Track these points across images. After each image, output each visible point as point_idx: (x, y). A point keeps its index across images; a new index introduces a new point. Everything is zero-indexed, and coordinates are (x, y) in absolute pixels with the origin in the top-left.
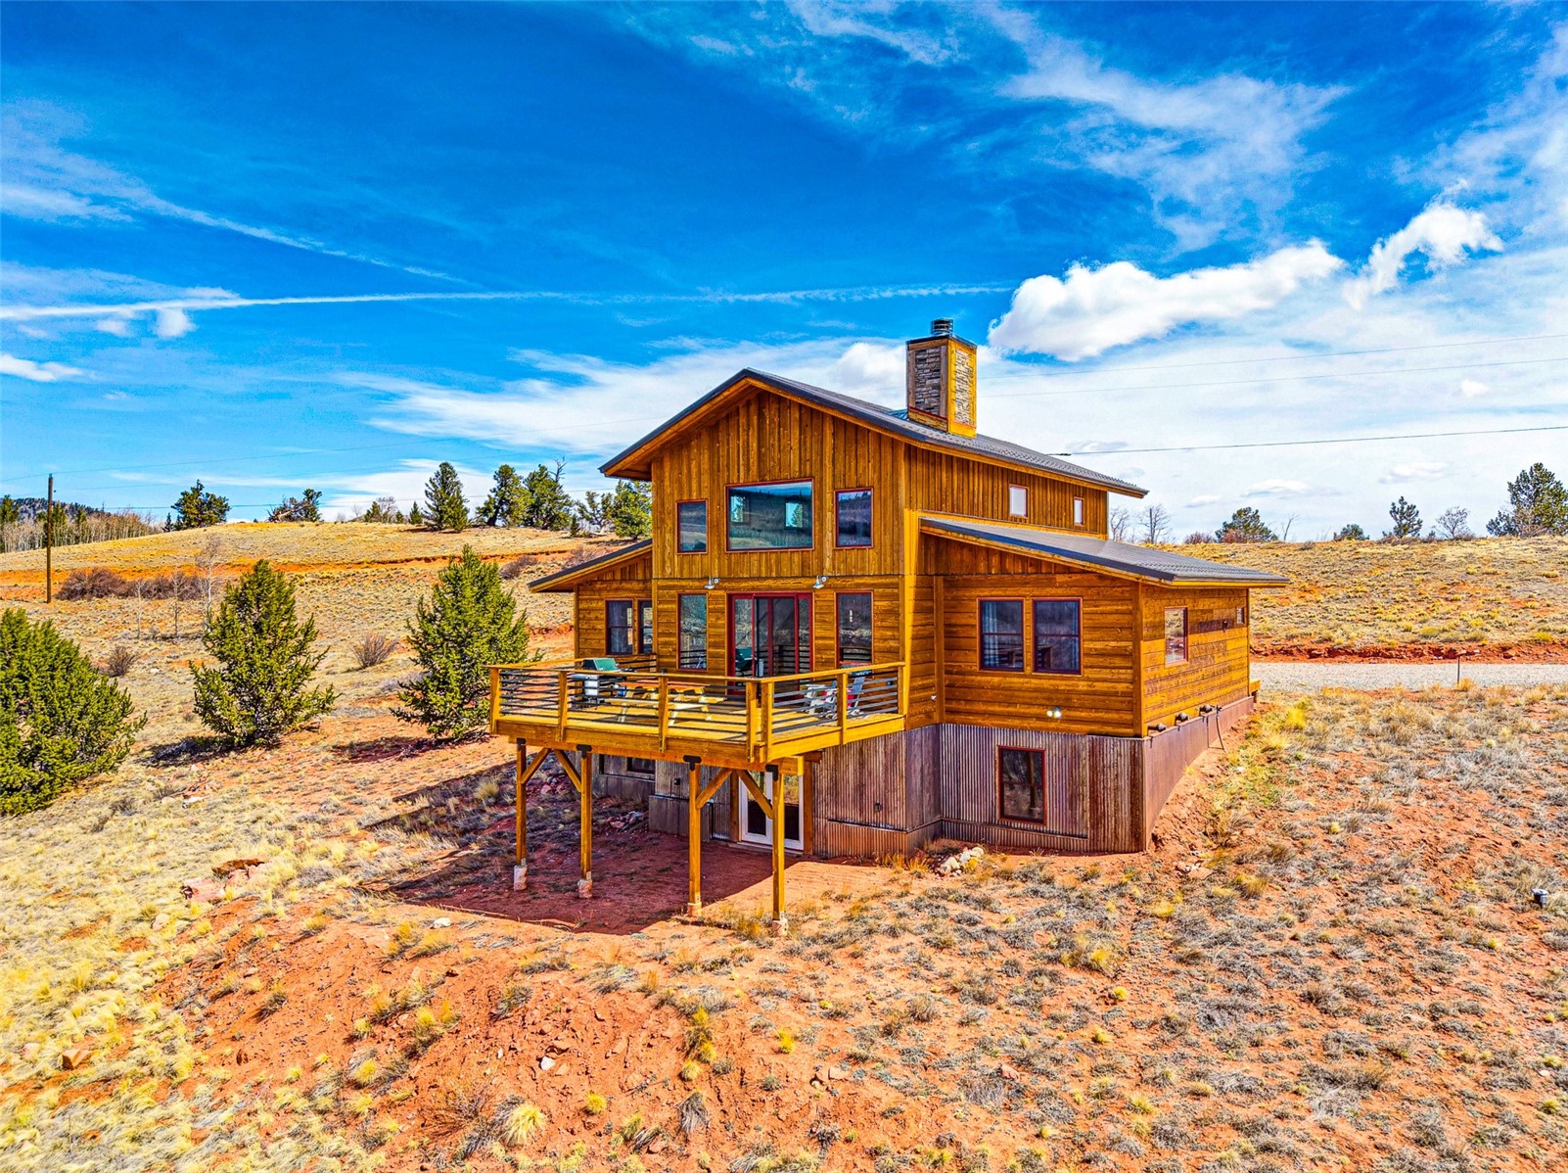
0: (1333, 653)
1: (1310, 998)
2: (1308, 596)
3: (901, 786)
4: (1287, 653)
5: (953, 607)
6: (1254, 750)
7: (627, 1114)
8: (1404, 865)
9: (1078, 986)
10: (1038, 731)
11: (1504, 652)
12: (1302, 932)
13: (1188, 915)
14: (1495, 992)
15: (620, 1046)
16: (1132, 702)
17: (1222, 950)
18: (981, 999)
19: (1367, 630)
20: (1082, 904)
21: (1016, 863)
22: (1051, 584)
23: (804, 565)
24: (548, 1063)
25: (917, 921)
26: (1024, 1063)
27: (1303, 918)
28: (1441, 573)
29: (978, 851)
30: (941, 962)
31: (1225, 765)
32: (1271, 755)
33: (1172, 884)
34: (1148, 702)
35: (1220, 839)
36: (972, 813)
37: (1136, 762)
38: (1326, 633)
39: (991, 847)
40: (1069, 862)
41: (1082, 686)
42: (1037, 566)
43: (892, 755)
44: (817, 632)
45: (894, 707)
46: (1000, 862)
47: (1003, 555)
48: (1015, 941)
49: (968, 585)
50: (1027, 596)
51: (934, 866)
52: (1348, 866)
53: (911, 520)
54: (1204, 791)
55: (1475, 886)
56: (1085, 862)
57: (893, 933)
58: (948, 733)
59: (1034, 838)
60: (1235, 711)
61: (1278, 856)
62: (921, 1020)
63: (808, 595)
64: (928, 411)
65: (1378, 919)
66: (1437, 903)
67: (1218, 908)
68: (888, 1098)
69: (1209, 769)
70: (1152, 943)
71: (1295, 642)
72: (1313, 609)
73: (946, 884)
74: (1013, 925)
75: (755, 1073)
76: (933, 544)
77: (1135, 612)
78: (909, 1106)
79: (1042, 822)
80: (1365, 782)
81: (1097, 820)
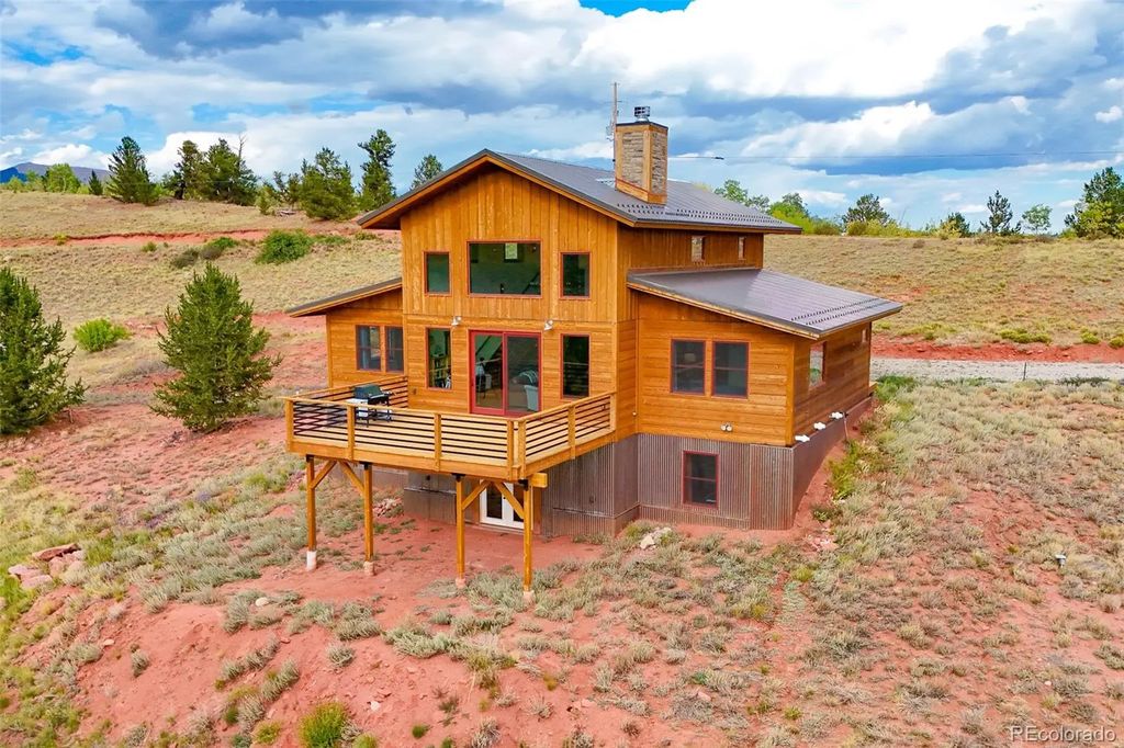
3: (610, 482)
5: (651, 344)
9: (747, 633)
10: (715, 441)
16: (785, 420)
22: (727, 330)
23: (534, 310)
29: (668, 530)
36: (662, 500)
37: (786, 465)
41: (749, 407)
43: (603, 460)
44: (545, 364)
47: (691, 307)
48: (701, 601)
49: (663, 327)
50: (709, 338)
58: (643, 441)
63: (538, 334)
64: (632, 184)
81: (756, 506)
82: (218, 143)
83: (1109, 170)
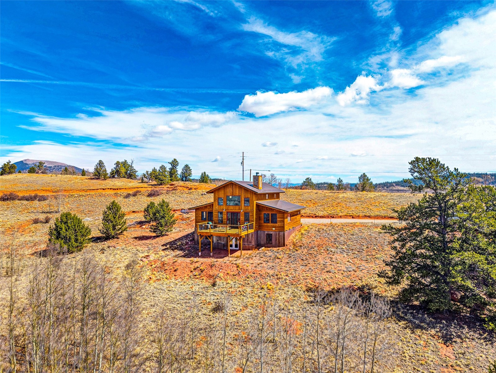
0: (316, 217)
1: (302, 260)
2: (314, 205)
3: (253, 239)
4: (309, 217)
5: (260, 214)
6: (300, 233)
7: (232, 273)
8: (315, 247)
9: (278, 260)
10: (272, 231)
11: (341, 217)
12: (302, 254)
13: (290, 253)
14: (320, 258)
15: (229, 268)
16: (283, 227)
17: (294, 256)
18: (267, 262)
19: (322, 213)
20: (278, 252)
21: (269, 249)
22: (273, 211)
23: (239, 208)
24: (221, 270)
25: (258, 255)
26: (273, 267)
27: (302, 253)
28: (337, 200)
29: (264, 248)
30: (262, 259)
31: (296, 235)
32: (302, 234)
33: (288, 250)
34: (286, 227)
35: (294, 244)
36: (262, 243)
37: (284, 235)
38: (315, 213)
39: (265, 247)
40: (276, 248)
41: (277, 225)
42: (271, 209)
43: (252, 235)
44: (241, 218)
45: (253, 229)
46: (266, 249)
47: (267, 208)
48: (270, 257)
49: (262, 211)
50: (270, 213)
51: (258, 250)
52: (309, 247)
53: (255, 202)
54: (293, 239)
55: (322, 249)
56: (278, 248)
57: (255, 257)
58: (259, 232)
59: (271, 246)
60: (298, 228)
61: (301, 246)
62: (261, 264)
63: (240, 212)
64: (256, 186)
65: (310, 252)
66: (318, 251)
67: (293, 252)
68: (260, 270)
69: (293, 236)
70: (286, 256)
71: (310, 215)
72: (314, 208)
73: (260, 252)
74: (270, 255)
75: (245, 269)
76: (258, 206)
77: (284, 215)
78: (262, 270)
79: (272, 243)
80: (313, 237)
81: (279, 243)
82: (124, 161)
83: (364, 174)
